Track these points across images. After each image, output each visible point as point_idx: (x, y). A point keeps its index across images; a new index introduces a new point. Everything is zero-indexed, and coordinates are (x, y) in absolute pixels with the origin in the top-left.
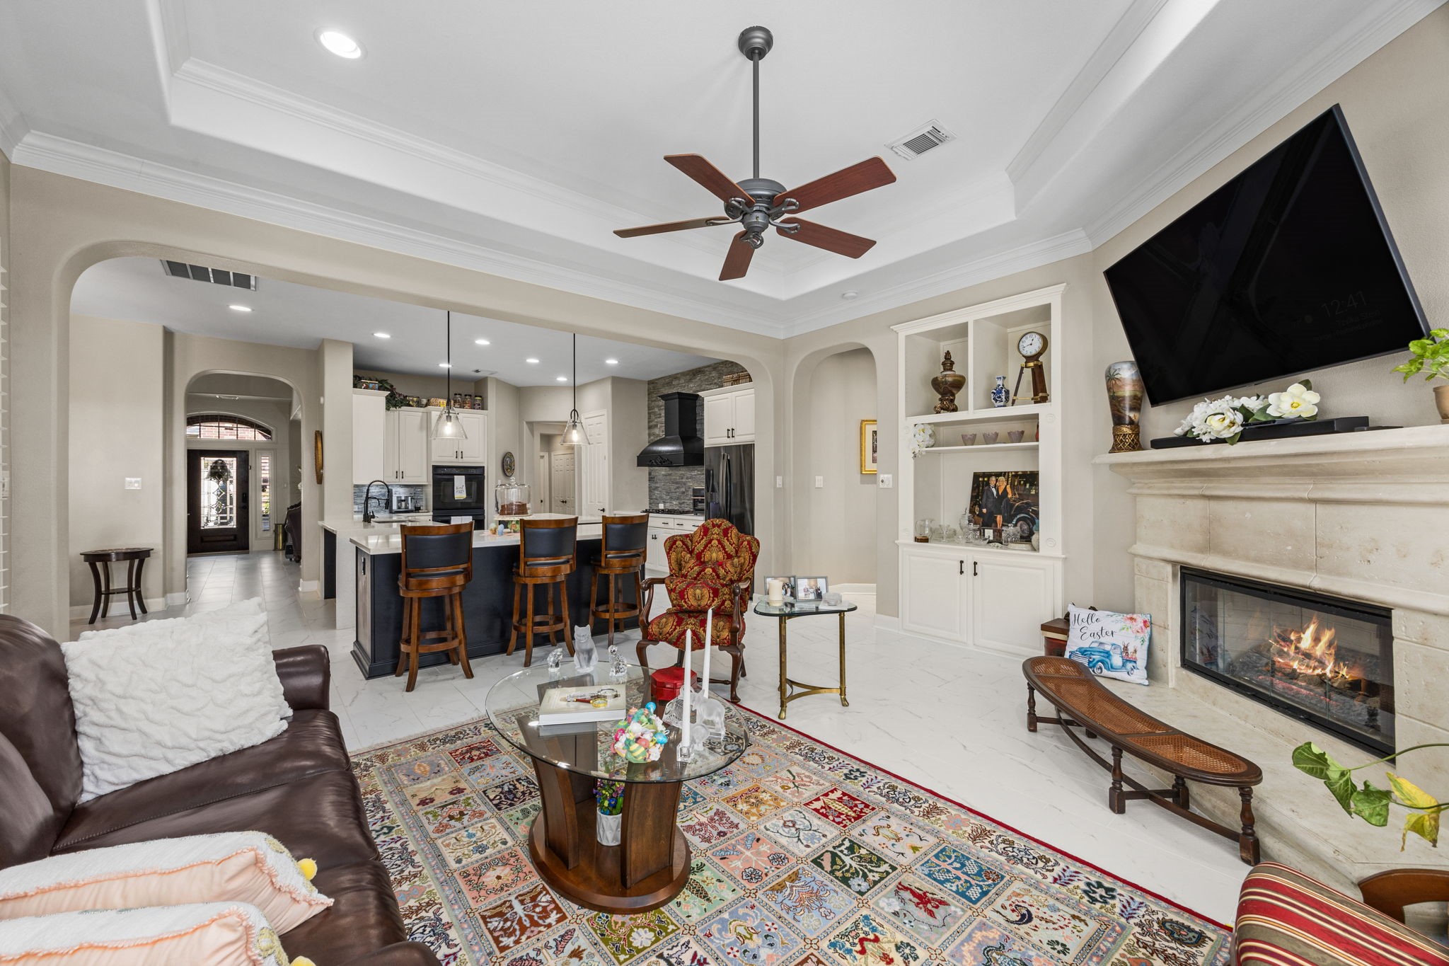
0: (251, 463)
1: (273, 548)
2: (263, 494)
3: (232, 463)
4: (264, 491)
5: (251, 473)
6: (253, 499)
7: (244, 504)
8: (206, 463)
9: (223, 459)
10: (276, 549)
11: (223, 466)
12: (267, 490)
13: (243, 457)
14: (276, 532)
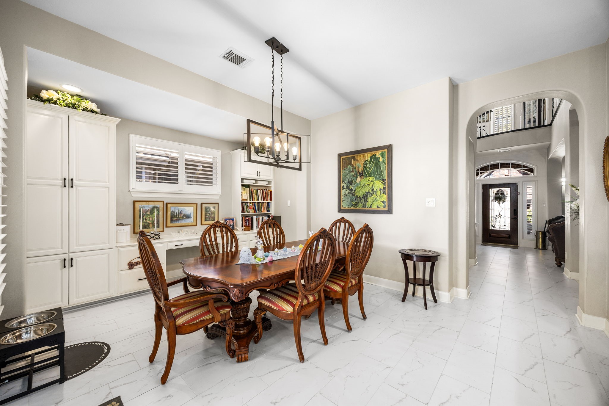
0: (519, 190)
1: (534, 246)
2: (528, 210)
3: (507, 191)
4: (528, 208)
5: (519, 197)
6: (521, 213)
7: (515, 216)
8: (493, 192)
9: (502, 189)
10: (537, 247)
11: (503, 194)
12: (531, 208)
13: (514, 186)
14: (537, 236)
